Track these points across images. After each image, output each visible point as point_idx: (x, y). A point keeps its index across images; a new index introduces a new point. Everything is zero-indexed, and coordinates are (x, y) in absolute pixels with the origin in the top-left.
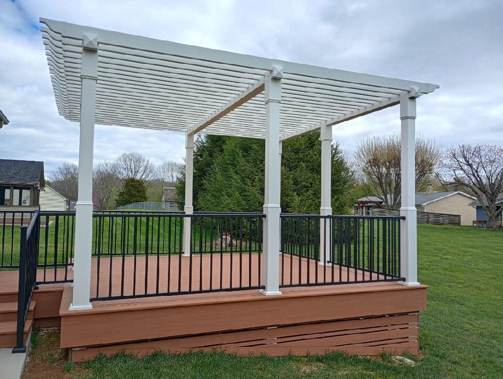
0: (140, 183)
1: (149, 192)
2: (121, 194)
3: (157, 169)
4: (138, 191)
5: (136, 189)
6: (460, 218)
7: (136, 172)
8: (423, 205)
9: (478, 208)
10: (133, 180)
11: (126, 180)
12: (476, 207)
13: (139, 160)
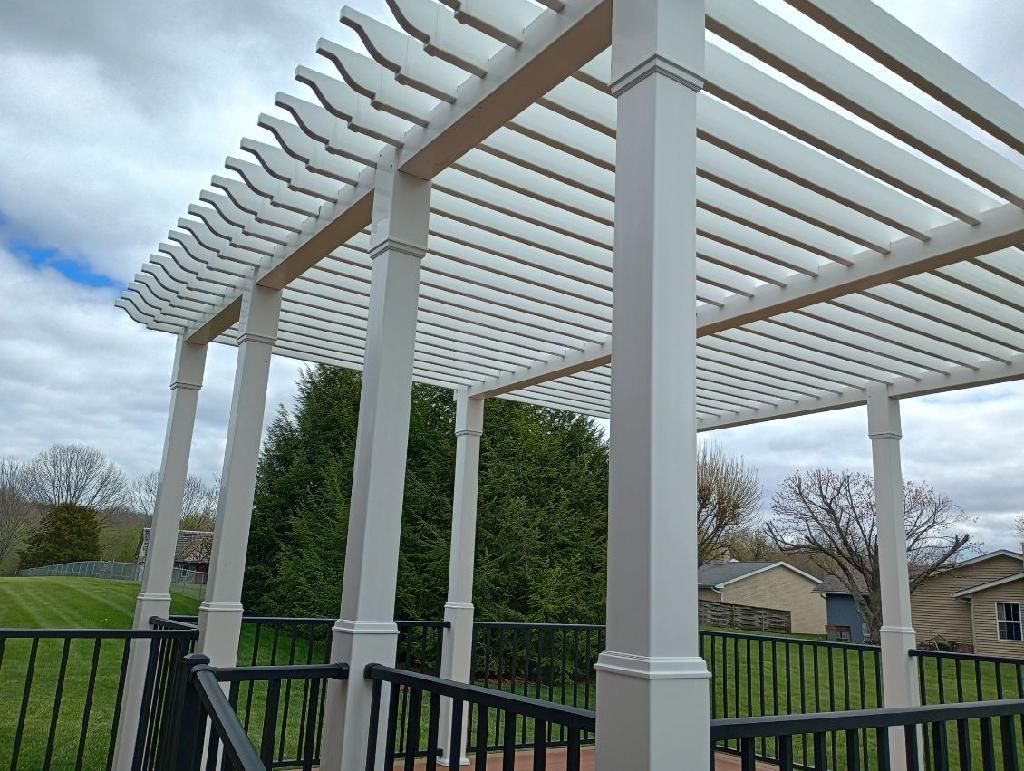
0: (87, 513)
1: (105, 535)
2: (37, 540)
3: (134, 484)
4: (79, 534)
5: (75, 529)
6: (789, 617)
7: (80, 489)
8: (718, 586)
9: (830, 597)
10: (69, 508)
11: (52, 506)
12: (824, 595)
13: (89, 461)
